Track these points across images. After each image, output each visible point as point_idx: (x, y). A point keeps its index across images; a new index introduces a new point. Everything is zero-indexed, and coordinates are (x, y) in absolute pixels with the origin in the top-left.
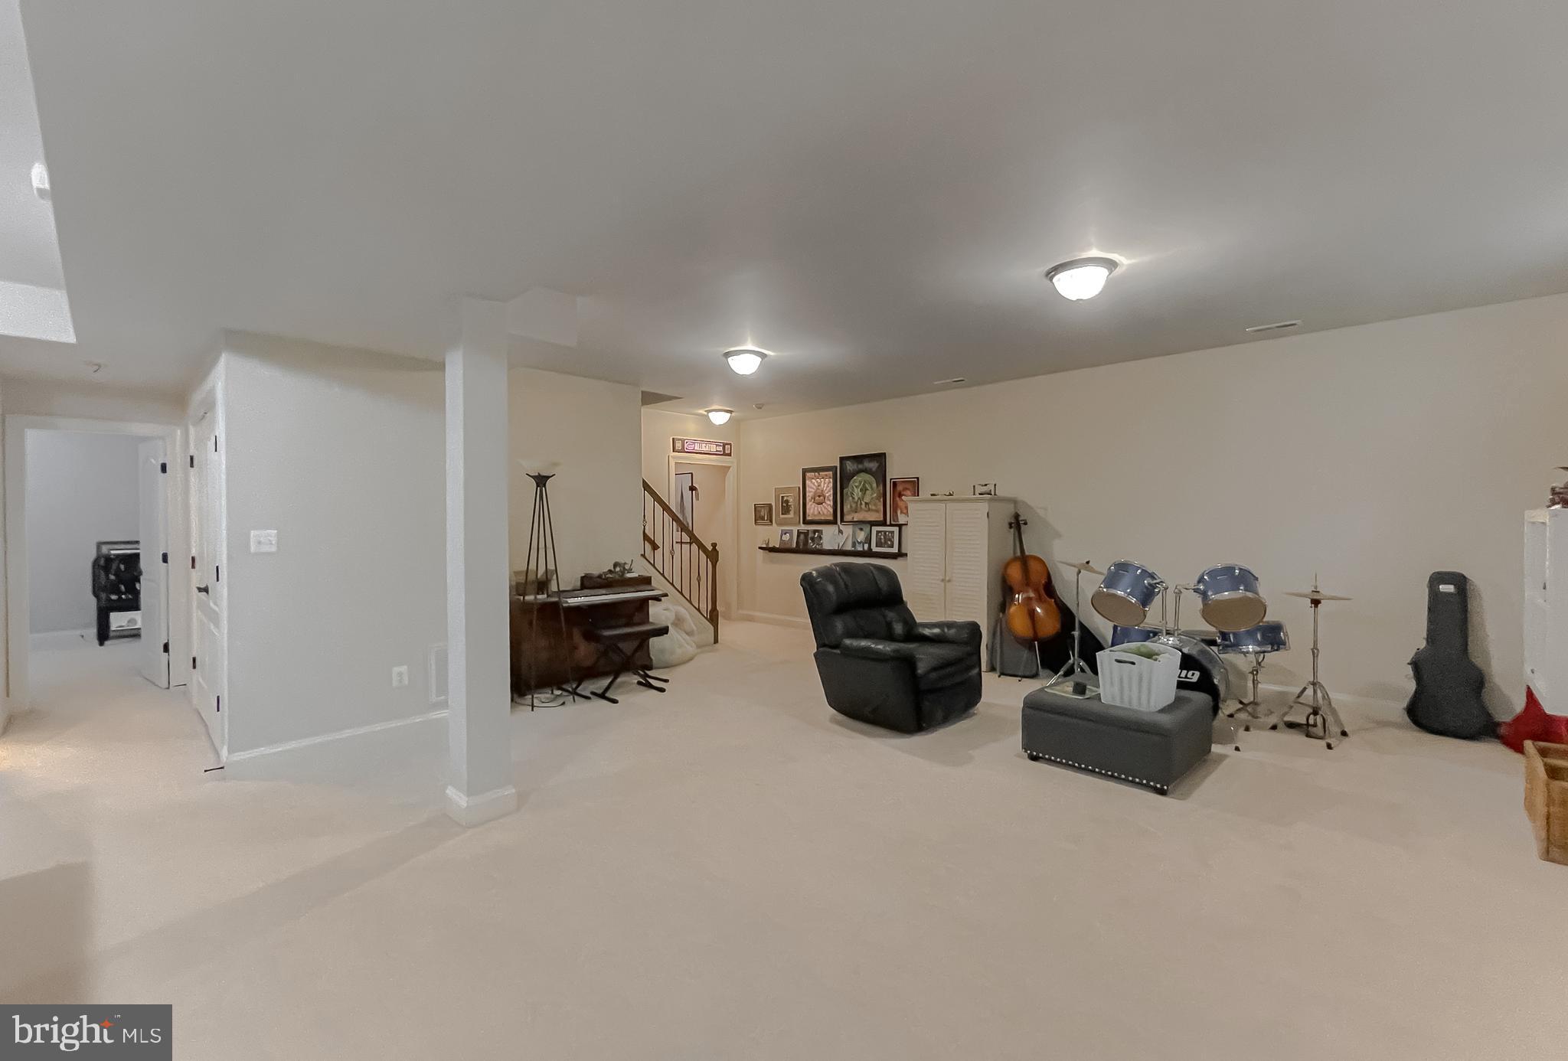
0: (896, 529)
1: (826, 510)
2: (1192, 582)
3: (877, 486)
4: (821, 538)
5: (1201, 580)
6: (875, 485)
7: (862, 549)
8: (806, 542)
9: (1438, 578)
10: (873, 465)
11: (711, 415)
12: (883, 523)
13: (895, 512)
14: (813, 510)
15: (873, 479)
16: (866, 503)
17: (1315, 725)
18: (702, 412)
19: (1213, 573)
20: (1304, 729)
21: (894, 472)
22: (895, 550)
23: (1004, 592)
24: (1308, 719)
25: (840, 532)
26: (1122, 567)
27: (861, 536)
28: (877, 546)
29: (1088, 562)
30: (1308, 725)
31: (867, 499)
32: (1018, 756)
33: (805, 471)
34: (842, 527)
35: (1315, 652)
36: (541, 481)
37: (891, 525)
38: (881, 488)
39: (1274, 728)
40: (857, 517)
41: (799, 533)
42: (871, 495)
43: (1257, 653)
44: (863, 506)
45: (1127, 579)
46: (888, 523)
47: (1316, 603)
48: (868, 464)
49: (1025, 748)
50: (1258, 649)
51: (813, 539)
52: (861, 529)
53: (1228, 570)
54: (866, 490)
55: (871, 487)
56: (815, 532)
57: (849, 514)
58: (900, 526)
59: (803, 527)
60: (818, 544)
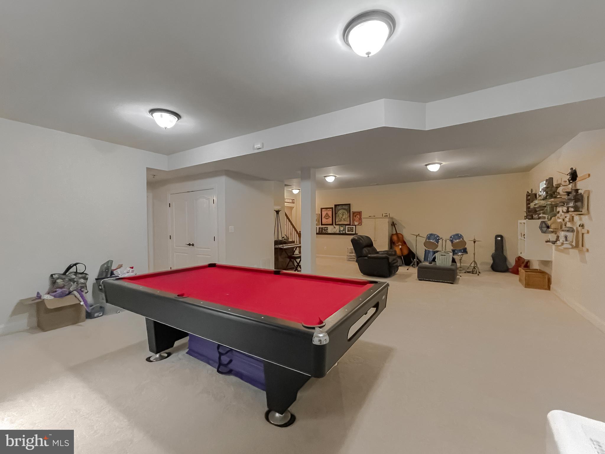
0: (354, 227)
1: (330, 221)
2: (448, 237)
3: (348, 213)
4: (327, 230)
5: (451, 237)
6: (347, 213)
7: (342, 233)
8: (322, 231)
9: (497, 236)
10: (346, 207)
11: (293, 190)
12: (350, 225)
13: (354, 221)
14: (324, 221)
15: (346, 211)
16: (344, 219)
17: (474, 271)
18: (290, 189)
19: (454, 236)
20: (473, 272)
21: (354, 209)
22: (354, 233)
23: (392, 243)
24: (473, 270)
25: (335, 227)
26: (431, 235)
27: (342, 229)
28: (348, 232)
29: (419, 234)
30: (473, 271)
31: (344, 217)
32: (416, 280)
33: (322, 209)
34: (335, 226)
35: (474, 254)
36: (278, 212)
37: (352, 225)
38: (349, 214)
39: (465, 272)
40: (340, 223)
41: (319, 228)
42: (346, 216)
43: (461, 255)
44: (343, 220)
45: (433, 237)
46: (351, 224)
47: (475, 242)
48: (344, 207)
49: (418, 277)
50: (462, 254)
51: (325, 230)
52: (342, 227)
53: (457, 235)
54: (344, 215)
55: (345, 214)
56: (325, 228)
57: (337, 222)
58: (355, 225)
59: (321, 226)
60: (327, 231)
